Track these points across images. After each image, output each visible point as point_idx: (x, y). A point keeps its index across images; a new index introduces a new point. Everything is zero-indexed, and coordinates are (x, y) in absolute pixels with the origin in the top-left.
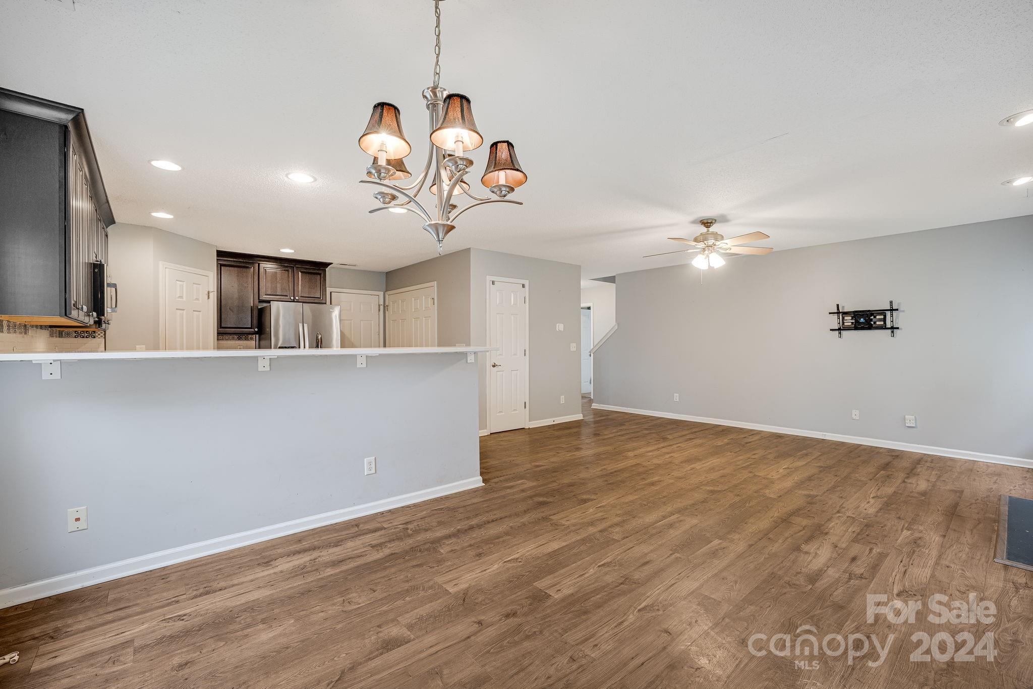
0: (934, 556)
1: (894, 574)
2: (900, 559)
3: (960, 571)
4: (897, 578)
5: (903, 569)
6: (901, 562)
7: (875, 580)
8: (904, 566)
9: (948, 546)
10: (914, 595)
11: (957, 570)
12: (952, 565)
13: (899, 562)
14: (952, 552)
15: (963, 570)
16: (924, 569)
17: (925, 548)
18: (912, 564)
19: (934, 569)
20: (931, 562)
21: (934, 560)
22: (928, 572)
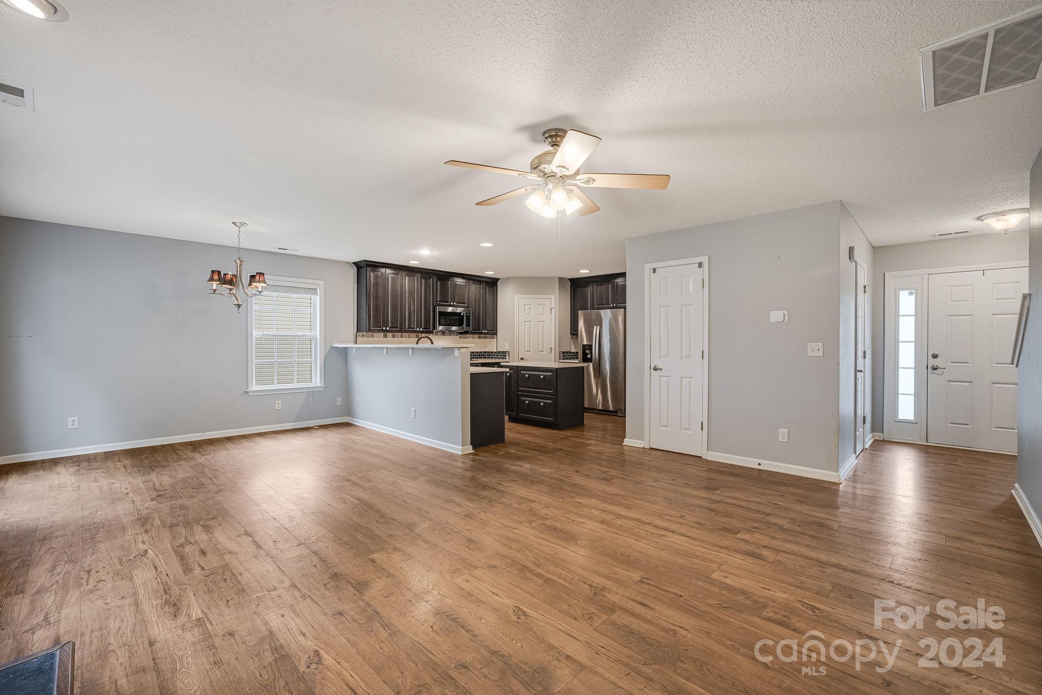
0: (144, 600)
1: (163, 562)
2: (171, 577)
3: (109, 601)
4: (157, 560)
5: (159, 570)
6: (167, 575)
7: (172, 550)
8: (161, 572)
9: (138, 628)
10: (135, 557)
11: (113, 600)
12: (119, 602)
13: (169, 573)
14: (128, 621)
15: (107, 604)
16: (143, 580)
17: (159, 605)
18: (156, 578)
19: (134, 587)
20: (141, 592)
21: (141, 596)
22: (138, 581)
